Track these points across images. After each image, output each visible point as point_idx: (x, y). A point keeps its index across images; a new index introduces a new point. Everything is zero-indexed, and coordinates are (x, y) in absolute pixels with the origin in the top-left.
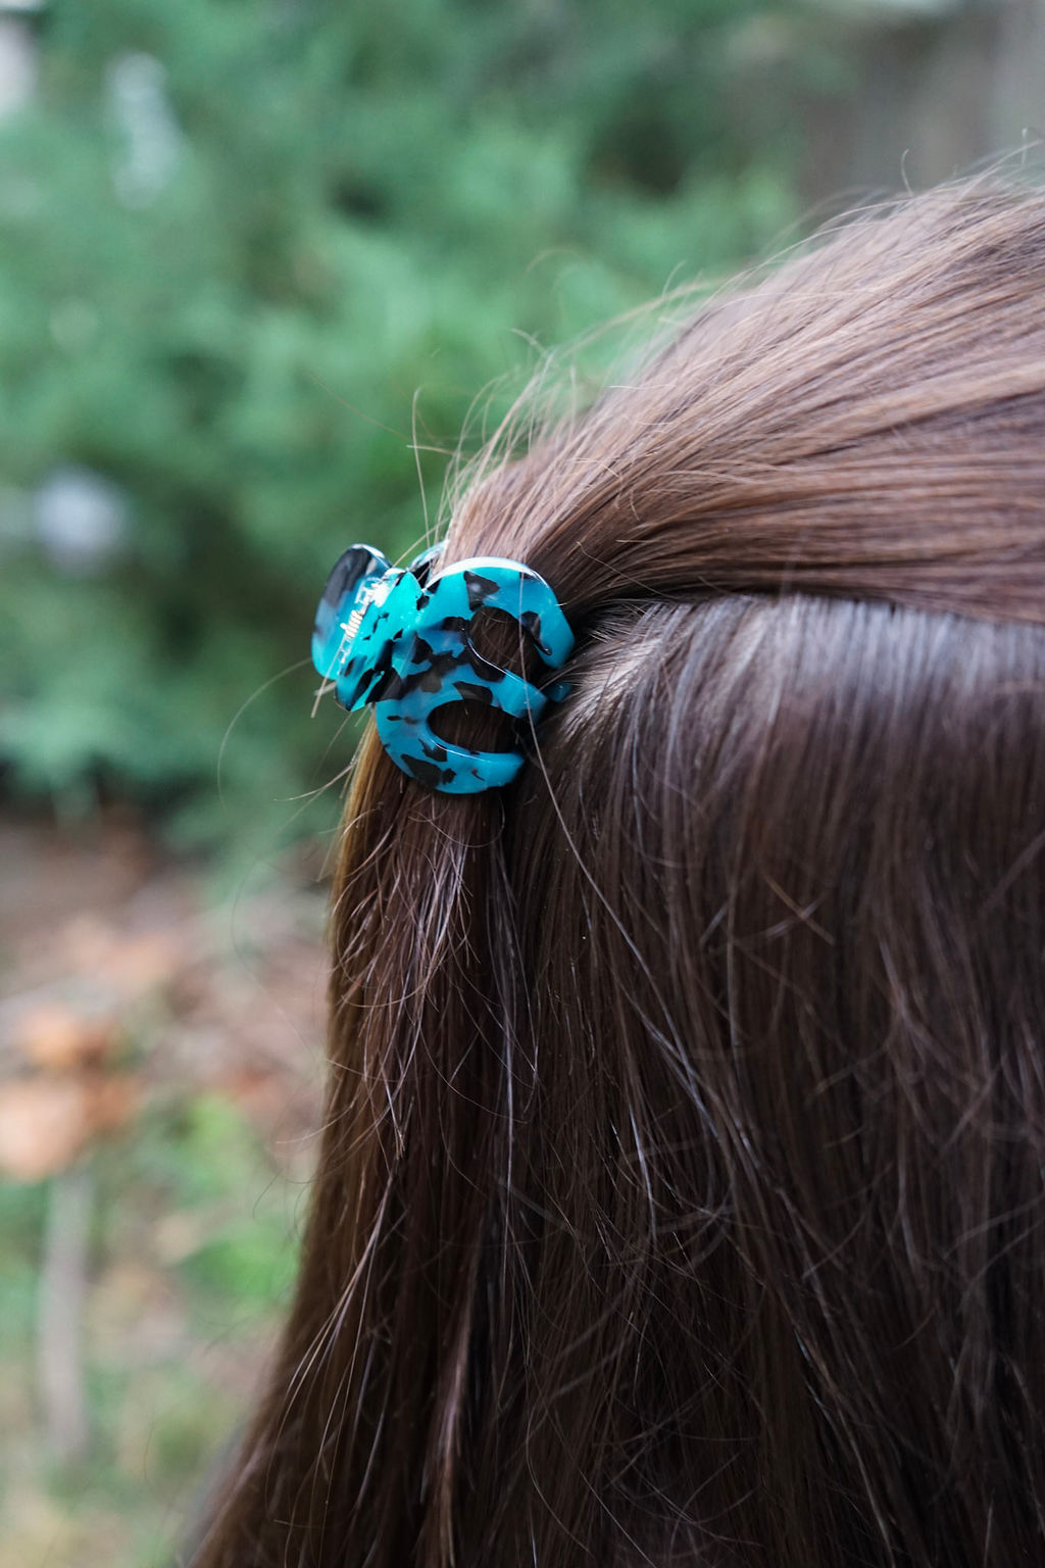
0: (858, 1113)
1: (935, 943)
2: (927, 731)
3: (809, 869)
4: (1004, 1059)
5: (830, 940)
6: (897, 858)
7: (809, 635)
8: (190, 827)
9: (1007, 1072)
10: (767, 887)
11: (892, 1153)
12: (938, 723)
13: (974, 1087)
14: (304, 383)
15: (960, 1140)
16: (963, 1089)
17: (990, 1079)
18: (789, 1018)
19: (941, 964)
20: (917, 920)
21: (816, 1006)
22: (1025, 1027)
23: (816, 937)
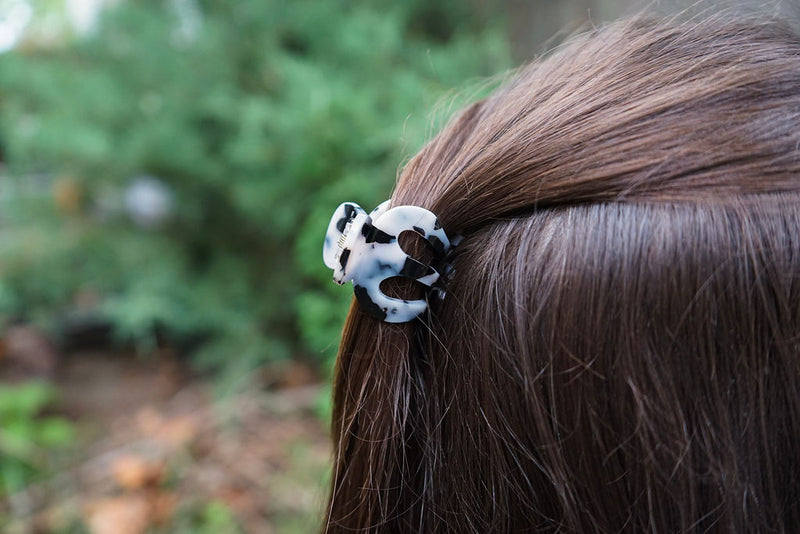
0: (623, 465)
1: (655, 376)
2: (642, 272)
3: (589, 342)
4: (695, 431)
5: (603, 377)
6: (633, 334)
7: (578, 229)
8: (204, 358)
9: (698, 438)
10: (568, 355)
11: (643, 486)
12: (647, 267)
13: (682, 446)
14: (267, 132)
15: (676, 475)
16: (676, 448)
17: (689, 443)
18: (585, 419)
19: (658, 385)
20: (645, 364)
21: (597, 411)
22: (704, 414)
23: (595, 377)
